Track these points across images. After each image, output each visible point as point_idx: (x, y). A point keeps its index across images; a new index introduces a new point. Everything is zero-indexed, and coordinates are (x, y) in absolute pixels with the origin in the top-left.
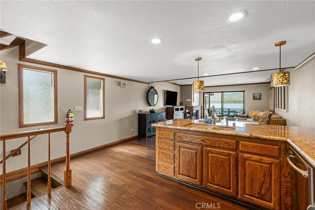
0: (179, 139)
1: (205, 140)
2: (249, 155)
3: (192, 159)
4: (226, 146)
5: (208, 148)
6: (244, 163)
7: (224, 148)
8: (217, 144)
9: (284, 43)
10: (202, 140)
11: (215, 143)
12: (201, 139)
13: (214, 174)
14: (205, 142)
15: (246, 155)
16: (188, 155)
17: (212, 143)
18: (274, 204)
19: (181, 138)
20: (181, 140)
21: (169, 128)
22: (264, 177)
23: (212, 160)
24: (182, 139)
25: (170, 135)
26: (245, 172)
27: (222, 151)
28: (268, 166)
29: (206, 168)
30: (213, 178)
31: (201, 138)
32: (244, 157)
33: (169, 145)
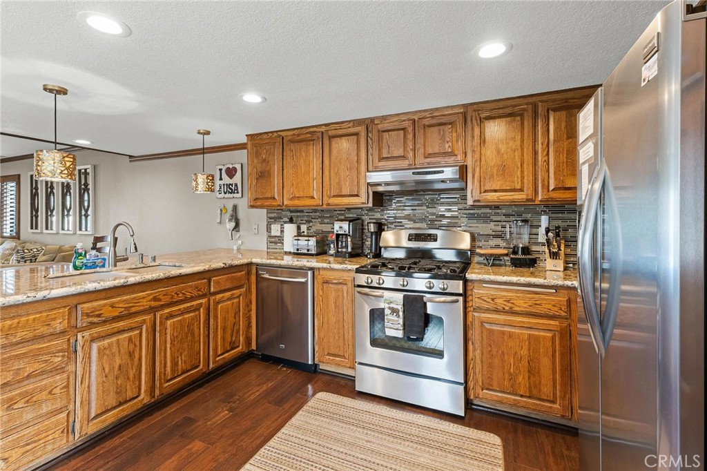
0: (90, 319)
1: (161, 297)
2: (221, 295)
3: (131, 354)
4: (195, 293)
5: (167, 311)
6: (216, 309)
7: (192, 299)
8: (181, 295)
9: (208, 133)
10: (155, 299)
11: (178, 294)
12: (151, 297)
13: (176, 356)
14: (160, 300)
15: (219, 296)
16: (119, 352)
17: (172, 298)
18: (242, 346)
19: (97, 313)
20: (95, 320)
21: (49, 299)
22: (235, 317)
23: (174, 329)
24: (99, 316)
25: (54, 319)
26: (217, 323)
27: (188, 305)
28: (238, 300)
29: (163, 354)
30: (175, 364)
31: (152, 294)
32: (217, 300)
33: (49, 353)
